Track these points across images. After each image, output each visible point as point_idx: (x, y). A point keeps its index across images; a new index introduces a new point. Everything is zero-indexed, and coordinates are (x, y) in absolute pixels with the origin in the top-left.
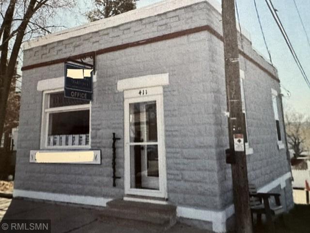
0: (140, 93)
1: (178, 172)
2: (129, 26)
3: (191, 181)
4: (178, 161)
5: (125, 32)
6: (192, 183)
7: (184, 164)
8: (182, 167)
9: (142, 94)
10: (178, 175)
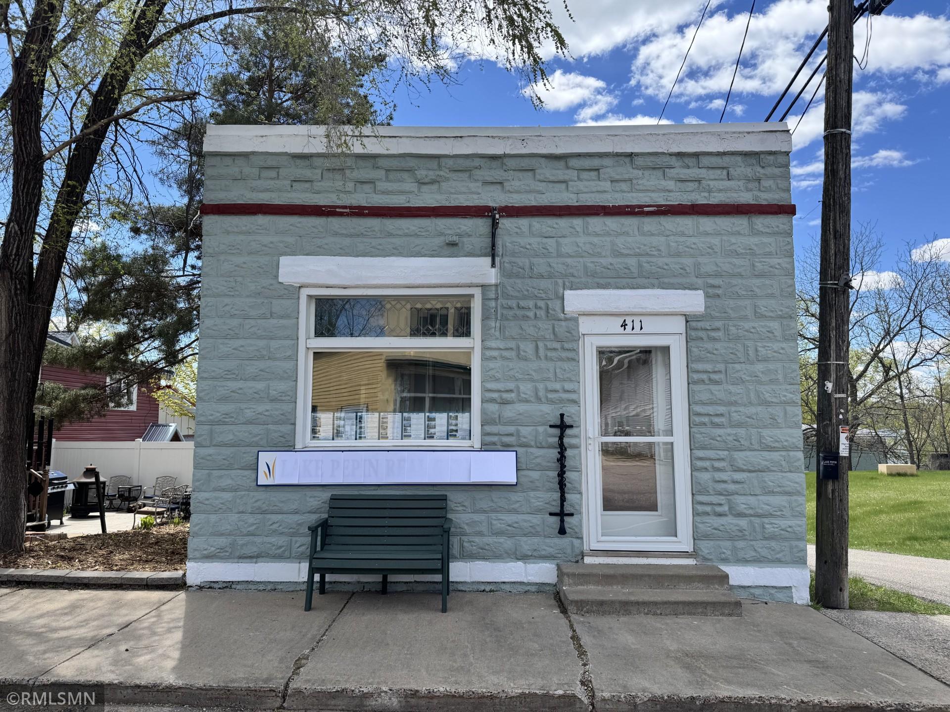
0: (624, 325)
1: (721, 499)
2: (596, 162)
3: (751, 516)
4: (723, 476)
5: (585, 175)
6: (752, 518)
7: (735, 482)
8: (732, 487)
9: (629, 328)
10: (720, 505)
